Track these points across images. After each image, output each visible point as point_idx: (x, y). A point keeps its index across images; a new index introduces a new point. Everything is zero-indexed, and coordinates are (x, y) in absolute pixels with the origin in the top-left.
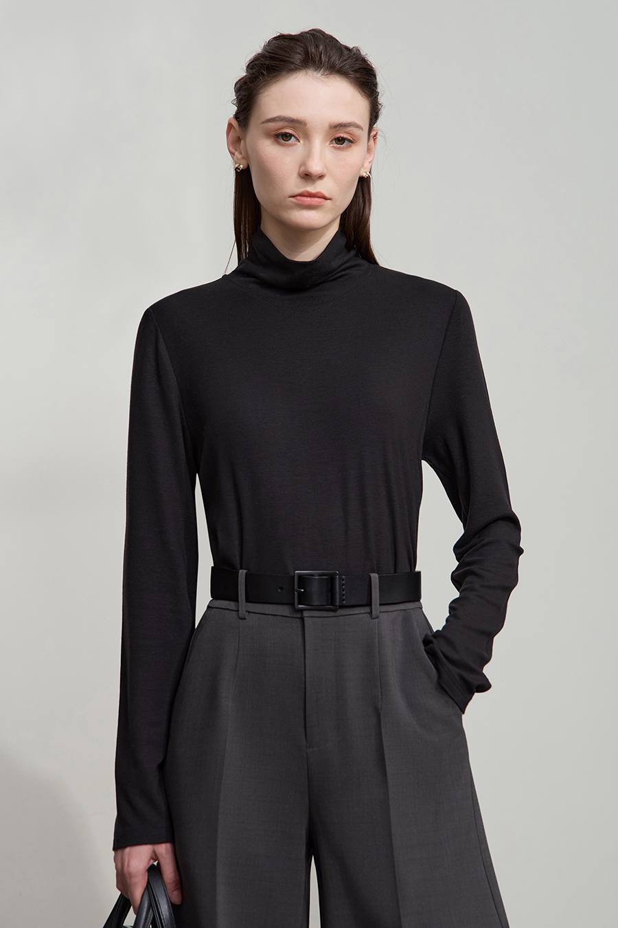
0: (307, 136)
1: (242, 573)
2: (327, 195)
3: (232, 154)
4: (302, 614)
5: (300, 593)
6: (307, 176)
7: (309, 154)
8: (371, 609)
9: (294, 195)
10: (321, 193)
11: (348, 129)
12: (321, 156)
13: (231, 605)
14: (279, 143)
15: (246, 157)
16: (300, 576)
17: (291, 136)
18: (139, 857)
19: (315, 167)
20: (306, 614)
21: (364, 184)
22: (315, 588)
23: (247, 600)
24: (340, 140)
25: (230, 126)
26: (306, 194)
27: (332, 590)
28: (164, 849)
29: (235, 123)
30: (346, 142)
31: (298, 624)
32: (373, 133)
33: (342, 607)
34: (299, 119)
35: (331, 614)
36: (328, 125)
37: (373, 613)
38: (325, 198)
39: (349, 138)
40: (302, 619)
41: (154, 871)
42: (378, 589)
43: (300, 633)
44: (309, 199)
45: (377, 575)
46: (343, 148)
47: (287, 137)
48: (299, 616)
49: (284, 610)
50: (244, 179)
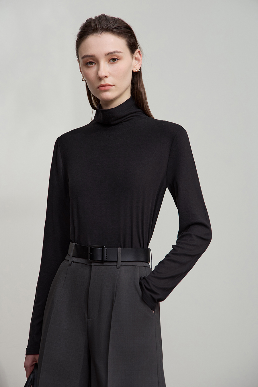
4: (91, 264)
5: (90, 255)
8: (117, 264)
9: (98, 87)
10: (108, 84)
11: (114, 54)
16: (91, 247)
17: (93, 63)
23: (73, 256)
24: (113, 60)
26: (102, 86)
27: (102, 254)
30: (117, 60)
31: (89, 268)
33: (106, 261)
34: (92, 55)
36: (104, 54)
37: (118, 265)
38: (112, 86)
39: (118, 58)
42: (120, 255)
43: (90, 272)
44: (104, 87)
45: (121, 248)
46: (116, 62)
47: (91, 63)
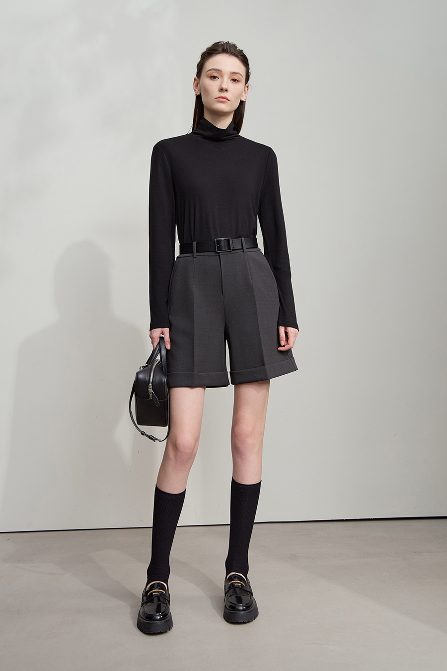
0: (222, 76)
1: (195, 243)
2: (229, 99)
3: (195, 90)
5: (218, 247)
6: (221, 90)
7: (222, 82)
8: (243, 250)
9: (216, 98)
11: (237, 75)
12: (227, 83)
13: (191, 255)
14: (211, 79)
15: (200, 90)
16: (217, 240)
17: (216, 77)
18: (157, 332)
19: (224, 86)
20: (220, 254)
21: (242, 103)
22: (222, 244)
23: (197, 252)
24: (234, 80)
25: (195, 79)
26: (221, 97)
27: (229, 245)
28: (167, 330)
29: (196, 78)
30: (237, 81)
31: (218, 257)
32: (247, 85)
33: (233, 250)
34: (220, 70)
35: (229, 253)
36: (229, 73)
40: (219, 256)
41: (162, 339)
42: (244, 243)
43: (218, 260)
44: (222, 99)
45: (243, 238)
46: (235, 83)
47: (214, 77)
48: (218, 255)
49: (213, 254)
50: (199, 98)
